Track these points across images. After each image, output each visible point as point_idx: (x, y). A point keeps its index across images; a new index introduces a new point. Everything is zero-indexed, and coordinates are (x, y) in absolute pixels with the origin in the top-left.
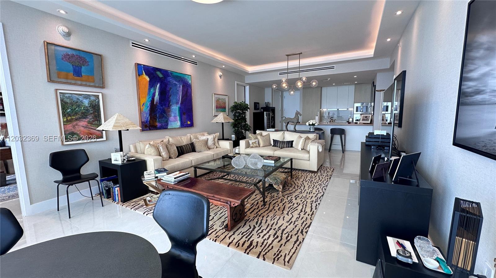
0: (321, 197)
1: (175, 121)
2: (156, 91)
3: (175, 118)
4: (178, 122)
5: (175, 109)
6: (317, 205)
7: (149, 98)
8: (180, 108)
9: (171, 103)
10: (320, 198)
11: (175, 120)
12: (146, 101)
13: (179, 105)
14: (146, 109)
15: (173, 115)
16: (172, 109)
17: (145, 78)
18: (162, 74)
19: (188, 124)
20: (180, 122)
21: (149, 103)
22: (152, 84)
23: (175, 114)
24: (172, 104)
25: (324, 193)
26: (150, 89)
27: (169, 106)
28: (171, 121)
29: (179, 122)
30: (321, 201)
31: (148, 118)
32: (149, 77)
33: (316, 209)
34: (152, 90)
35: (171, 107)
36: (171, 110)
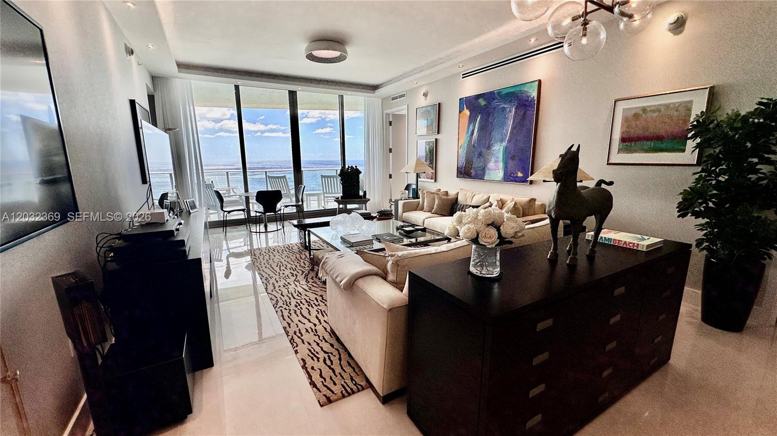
0: (266, 286)
1: (496, 170)
2: (475, 127)
3: (496, 165)
4: (499, 172)
5: (499, 149)
6: (262, 276)
7: (467, 138)
8: (506, 149)
9: (492, 142)
10: (266, 284)
11: (495, 168)
12: (464, 140)
13: (505, 144)
14: (463, 152)
15: (493, 160)
16: (494, 150)
17: (465, 114)
18: (485, 99)
19: (517, 177)
20: (503, 171)
21: (466, 145)
22: (472, 119)
23: (497, 158)
24: (495, 143)
25: (268, 293)
26: (469, 127)
27: (489, 147)
28: (489, 169)
29: (501, 171)
30: (263, 283)
31: (463, 163)
32: (470, 111)
33: (260, 273)
34: (471, 127)
35: (493, 147)
36: (491, 152)
